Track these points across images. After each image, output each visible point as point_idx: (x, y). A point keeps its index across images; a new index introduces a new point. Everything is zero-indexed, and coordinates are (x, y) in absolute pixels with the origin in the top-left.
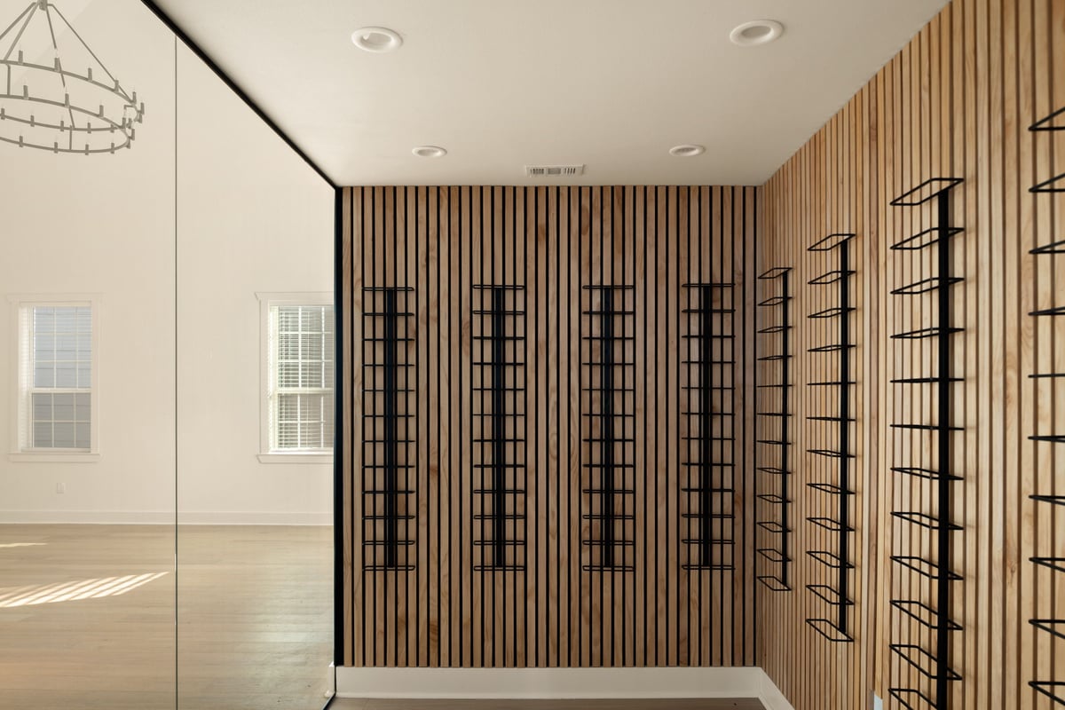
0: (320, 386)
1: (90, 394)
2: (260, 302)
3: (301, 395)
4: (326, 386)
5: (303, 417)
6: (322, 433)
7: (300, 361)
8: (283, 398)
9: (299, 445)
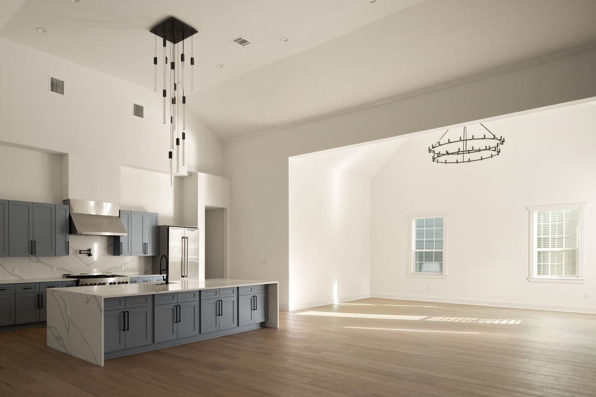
0: (563, 247)
1: (442, 252)
2: (529, 211)
3: (551, 252)
4: (565, 247)
5: (552, 261)
6: (564, 269)
7: (550, 236)
8: (539, 253)
9: (549, 274)
